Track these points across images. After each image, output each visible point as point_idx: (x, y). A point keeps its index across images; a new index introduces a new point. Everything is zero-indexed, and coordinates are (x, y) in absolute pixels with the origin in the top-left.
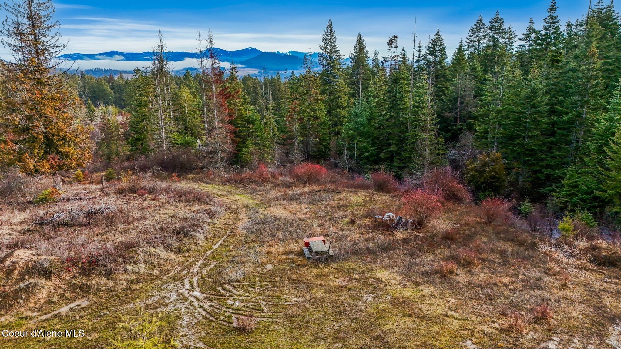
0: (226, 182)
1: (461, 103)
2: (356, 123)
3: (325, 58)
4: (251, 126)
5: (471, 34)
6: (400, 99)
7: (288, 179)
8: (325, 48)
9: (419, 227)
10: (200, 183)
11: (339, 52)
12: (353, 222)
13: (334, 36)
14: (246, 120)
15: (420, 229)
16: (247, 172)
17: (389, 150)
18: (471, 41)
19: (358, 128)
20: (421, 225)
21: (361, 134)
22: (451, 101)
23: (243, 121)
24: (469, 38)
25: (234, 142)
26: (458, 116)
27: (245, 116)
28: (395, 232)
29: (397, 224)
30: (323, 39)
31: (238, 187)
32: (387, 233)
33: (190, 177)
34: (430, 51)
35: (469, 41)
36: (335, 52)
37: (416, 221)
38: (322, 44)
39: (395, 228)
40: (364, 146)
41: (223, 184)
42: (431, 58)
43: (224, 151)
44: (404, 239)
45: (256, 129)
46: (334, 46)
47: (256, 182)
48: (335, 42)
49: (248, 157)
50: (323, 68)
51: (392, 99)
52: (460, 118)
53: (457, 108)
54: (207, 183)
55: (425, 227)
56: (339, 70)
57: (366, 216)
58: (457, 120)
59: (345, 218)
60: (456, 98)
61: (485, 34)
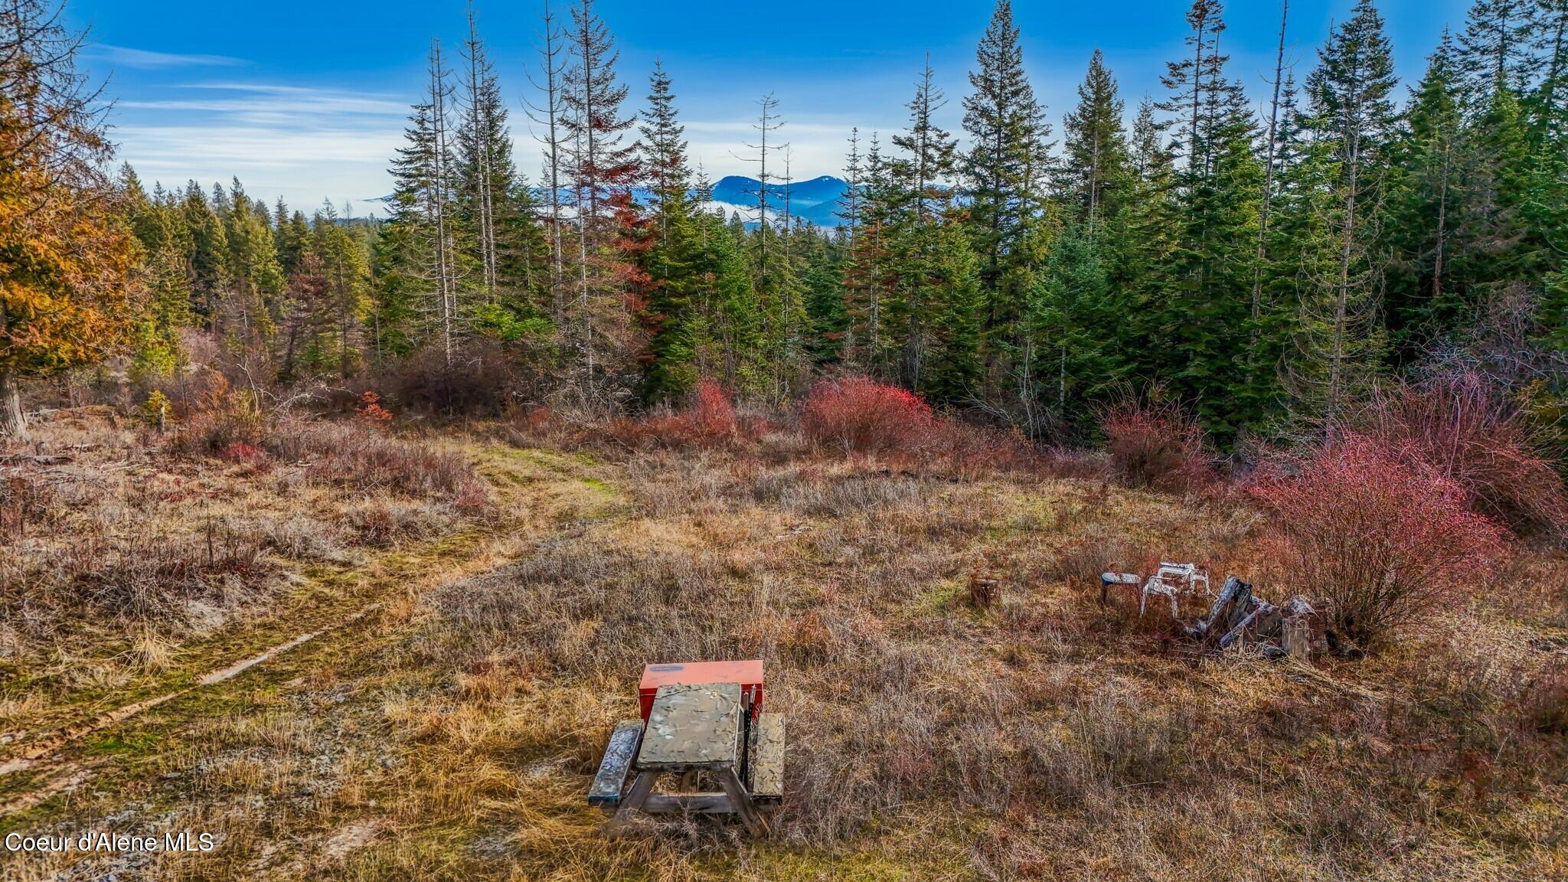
0: (584, 441)
1: (1448, 226)
2: (1067, 280)
3: (985, 113)
4: (709, 276)
5: (1474, 23)
6: (1225, 201)
7: (797, 440)
8: (986, 80)
9: (1352, 645)
10: (494, 442)
11: (1029, 95)
12: (980, 596)
13: (1016, 46)
14: (693, 258)
15: (1356, 655)
16: (664, 416)
17: (1180, 375)
18: (1476, 49)
19: (1073, 297)
20: (1363, 637)
21: (1083, 318)
22: (1409, 219)
23: (685, 260)
24: (1466, 36)
25: (642, 321)
26: (1438, 272)
27: (692, 244)
28: (1207, 663)
29: (1223, 623)
30: (981, 54)
31: (608, 458)
32: (1164, 667)
33: (481, 426)
34: (1334, 64)
35: (1466, 48)
36: (1015, 94)
37: (1331, 611)
38: (979, 70)
39: (1212, 642)
40: (1092, 360)
41: (566, 448)
42: (1338, 89)
43: (602, 348)
44: (1271, 712)
45: (723, 287)
46: (1014, 75)
47: (678, 446)
48: (1018, 62)
49: (683, 374)
50: (977, 141)
51: (1199, 201)
52: (1443, 276)
53: (1432, 243)
54: (515, 444)
55: (1383, 646)
56: (1026, 146)
57: (1056, 576)
58: (1432, 283)
59: (950, 575)
60: (1433, 209)
61: (1526, 22)
